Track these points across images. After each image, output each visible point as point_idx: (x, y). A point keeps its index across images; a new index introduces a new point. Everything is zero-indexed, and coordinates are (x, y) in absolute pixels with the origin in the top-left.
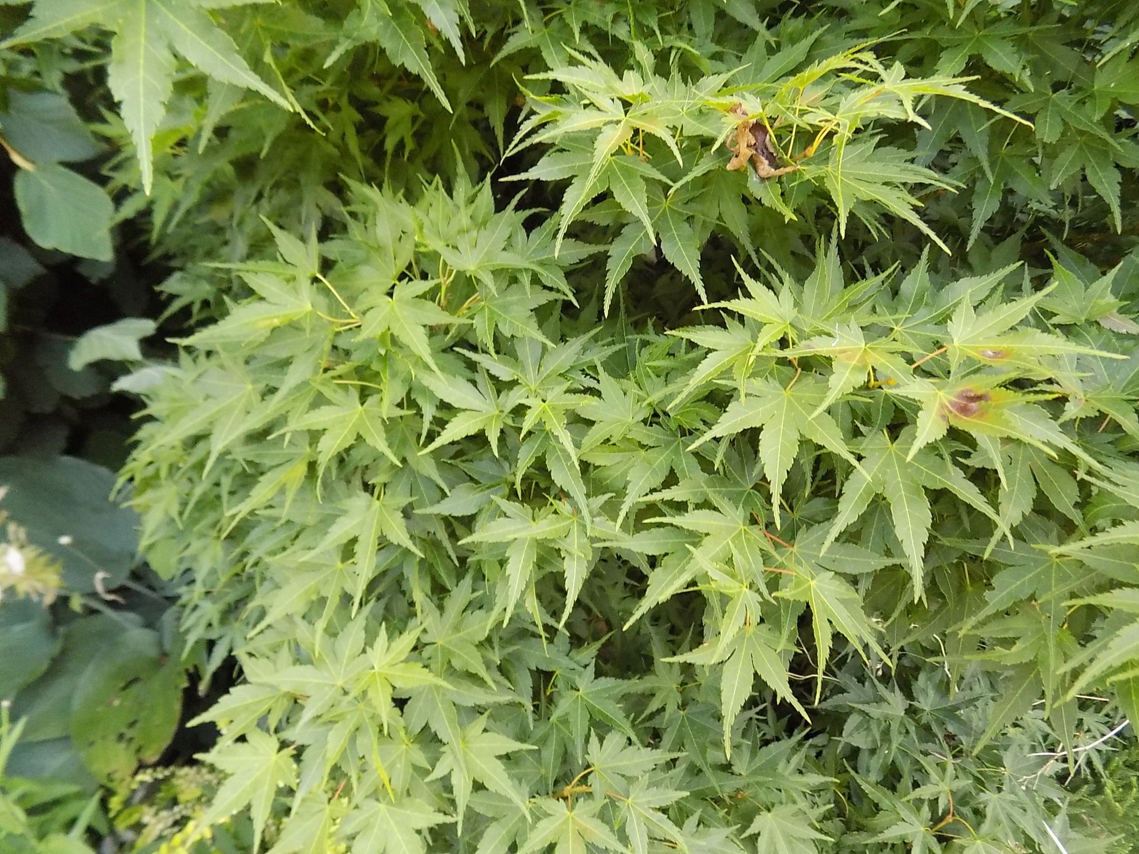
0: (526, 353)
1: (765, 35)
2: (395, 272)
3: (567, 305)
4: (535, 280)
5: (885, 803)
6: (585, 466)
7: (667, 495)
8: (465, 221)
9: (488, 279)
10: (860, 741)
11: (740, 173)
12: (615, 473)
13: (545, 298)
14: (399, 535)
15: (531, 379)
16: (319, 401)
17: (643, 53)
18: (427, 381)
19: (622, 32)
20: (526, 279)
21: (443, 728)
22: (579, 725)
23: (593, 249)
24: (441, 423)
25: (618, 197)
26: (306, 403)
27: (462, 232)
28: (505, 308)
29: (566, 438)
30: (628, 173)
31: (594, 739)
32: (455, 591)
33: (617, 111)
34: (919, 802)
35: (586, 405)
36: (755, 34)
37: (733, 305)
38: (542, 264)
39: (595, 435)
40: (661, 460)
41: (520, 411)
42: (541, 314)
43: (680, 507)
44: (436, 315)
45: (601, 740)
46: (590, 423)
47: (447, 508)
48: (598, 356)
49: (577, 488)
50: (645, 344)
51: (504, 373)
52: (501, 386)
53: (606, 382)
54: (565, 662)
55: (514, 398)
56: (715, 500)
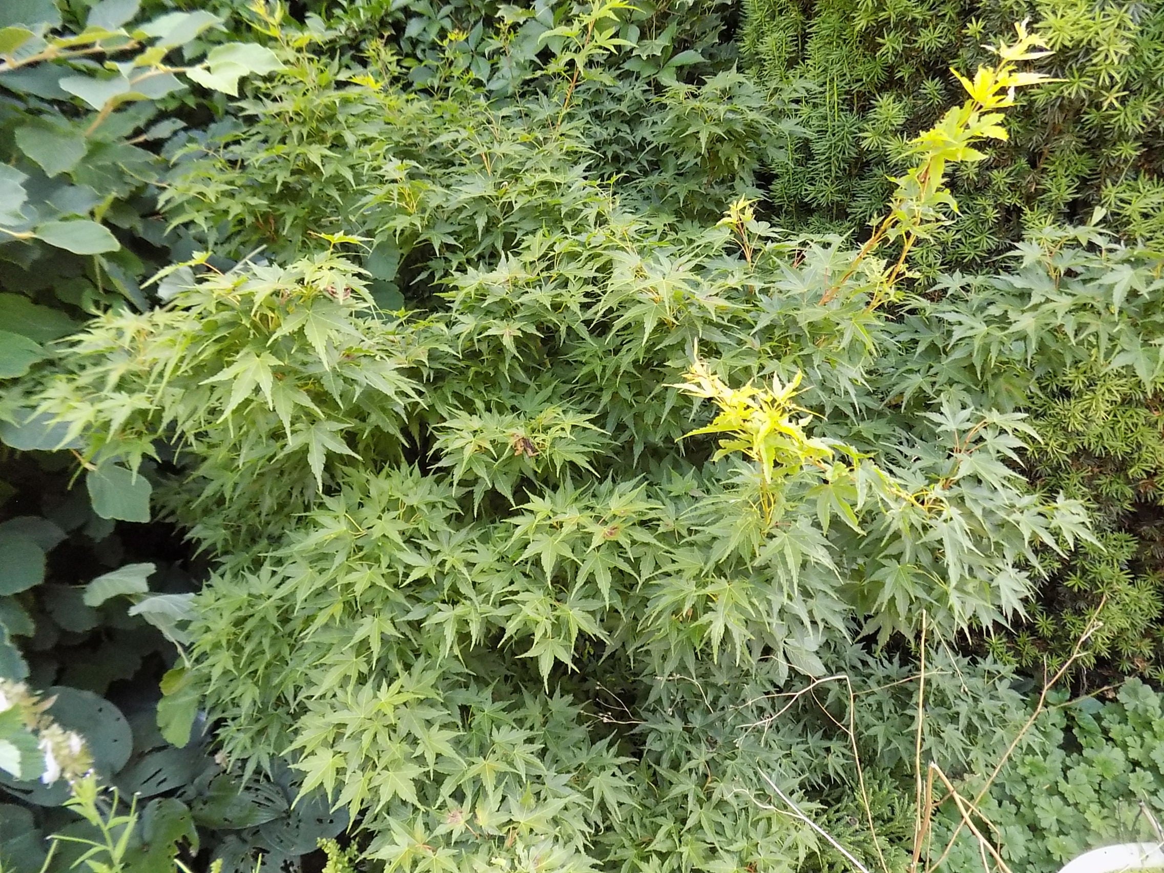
0: (443, 537)
1: (533, 385)
2: (380, 509)
3: (458, 515)
4: (444, 505)
5: (674, 780)
6: (474, 583)
7: (510, 589)
8: (411, 484)
9: (423, 508)
10: (657, 747)
11: (522, 455)
12: (488, 585)
13: (448, 513)
14: (390, 631)
15: (446, 549)
16: (350, 570)
17: (479, 404)
18: (399, 555)
19: (470, 394)
20: (440, 505)
21: (418, 732)
22: (486, 726)
23: (468, 489)
24: (406, 575)
25: (475, 470)
26: (344, 572)
27: (410, 488)
28: (432, 519)
29: (464, 570)
30: (477, 460)
31: (494, 729)
32: (416, 664)
33: (470, 437)
34: (690, 770)
35: (472, 557)
36: (528, 386)
37: (526, 506)
38: (446, 498)
39: (477, 569)
40: (507, 576)
41: (442, 564)
42: (448, 520)
43: (517, 593)
44: (403, 525)
45: (498, 730)
46: (474, 565)
47: (410, 617)
48: (474, 536)
49: (471, 593)
50: (496, 528)
51: (433, 547)
52: (433, 554)
53: (479, 546)
54: (477, 699)
55: (440, 558)
56: (530, 588)
